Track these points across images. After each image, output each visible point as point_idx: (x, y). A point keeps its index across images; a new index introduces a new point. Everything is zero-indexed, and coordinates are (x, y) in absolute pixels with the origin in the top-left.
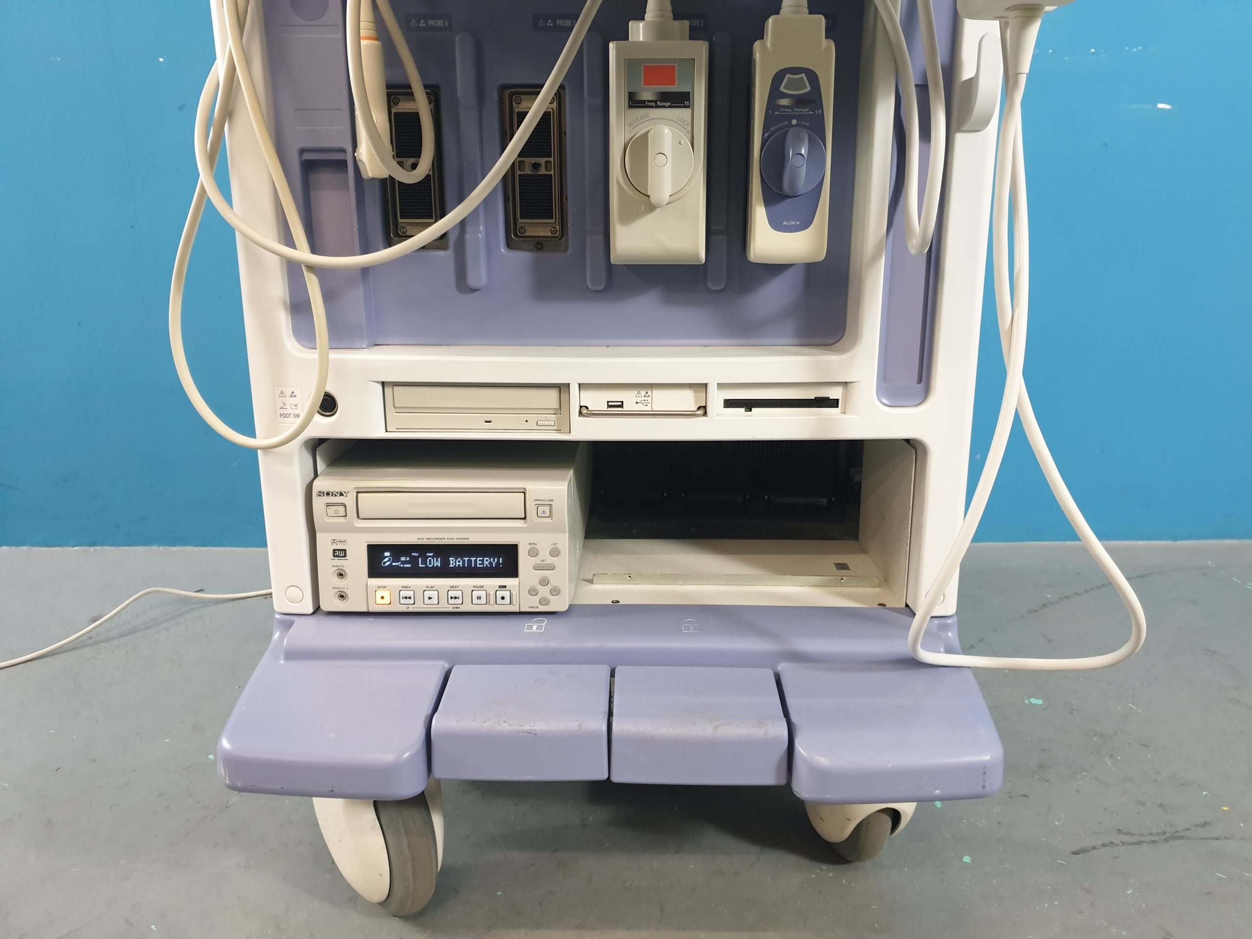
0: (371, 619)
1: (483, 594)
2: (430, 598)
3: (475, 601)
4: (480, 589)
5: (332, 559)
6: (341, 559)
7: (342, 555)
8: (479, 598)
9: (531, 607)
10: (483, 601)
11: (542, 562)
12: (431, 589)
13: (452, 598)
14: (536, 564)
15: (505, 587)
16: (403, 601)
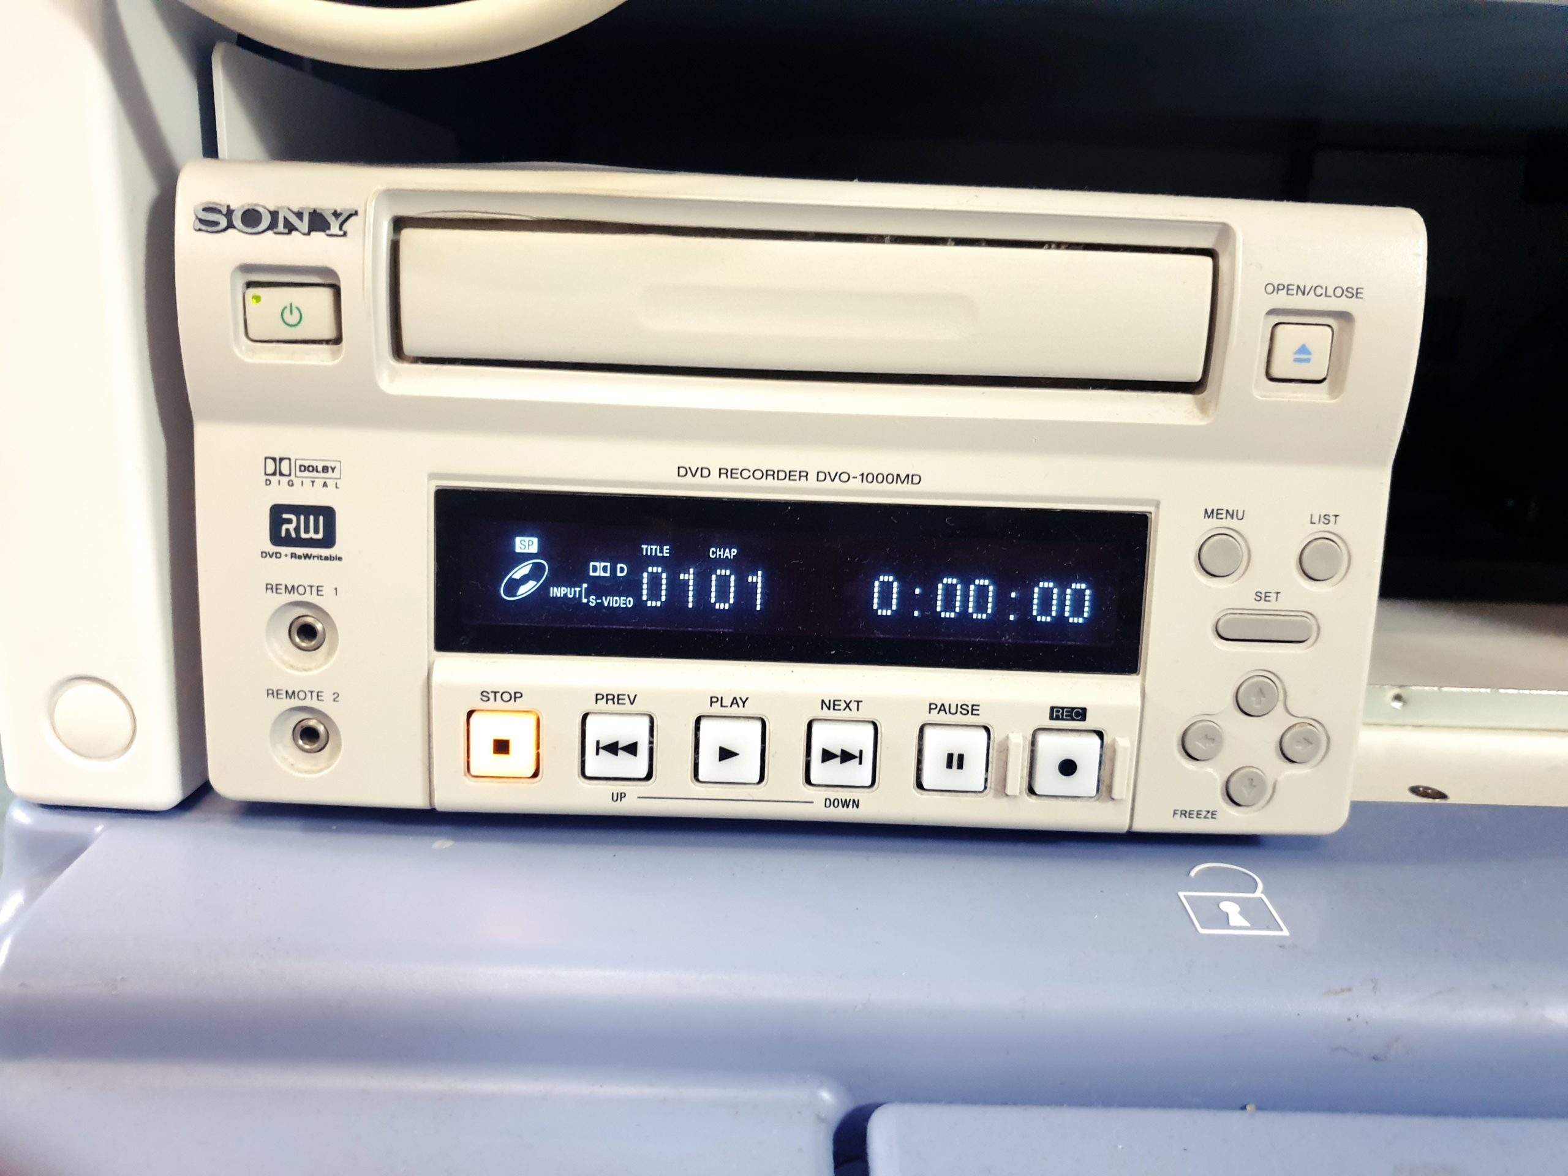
0: (442, 844)
1: (972, 744)
2: (725, 754)
3: (935, 773)
4: (959, 718)
5: (264, 555)
6: (307, 556)
7: (312, 535)
8: (955, 761)
9: (1184, 813)
10: (973, 774)
11: (1262, 605)
12: (735, 710)
13: (827, 756)
14: (1233, 611)
15: (1080, 714)
16: (597, 764)
